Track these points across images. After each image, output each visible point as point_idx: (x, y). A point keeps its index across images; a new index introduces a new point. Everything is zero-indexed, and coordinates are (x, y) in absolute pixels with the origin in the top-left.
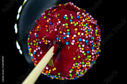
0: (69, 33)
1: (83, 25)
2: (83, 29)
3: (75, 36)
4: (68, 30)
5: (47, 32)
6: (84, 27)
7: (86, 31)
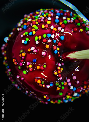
0: (49, 35)
1: (36, 20)
2: (42, 19)
3: (52, 27)
4: (45, 36)
5: (46, 67)
6: (40, 18)
7: (45, 15)
